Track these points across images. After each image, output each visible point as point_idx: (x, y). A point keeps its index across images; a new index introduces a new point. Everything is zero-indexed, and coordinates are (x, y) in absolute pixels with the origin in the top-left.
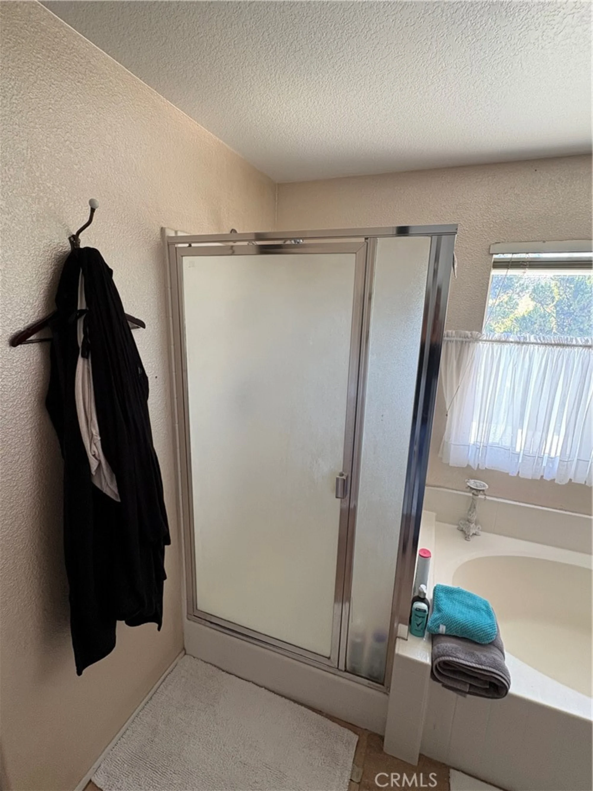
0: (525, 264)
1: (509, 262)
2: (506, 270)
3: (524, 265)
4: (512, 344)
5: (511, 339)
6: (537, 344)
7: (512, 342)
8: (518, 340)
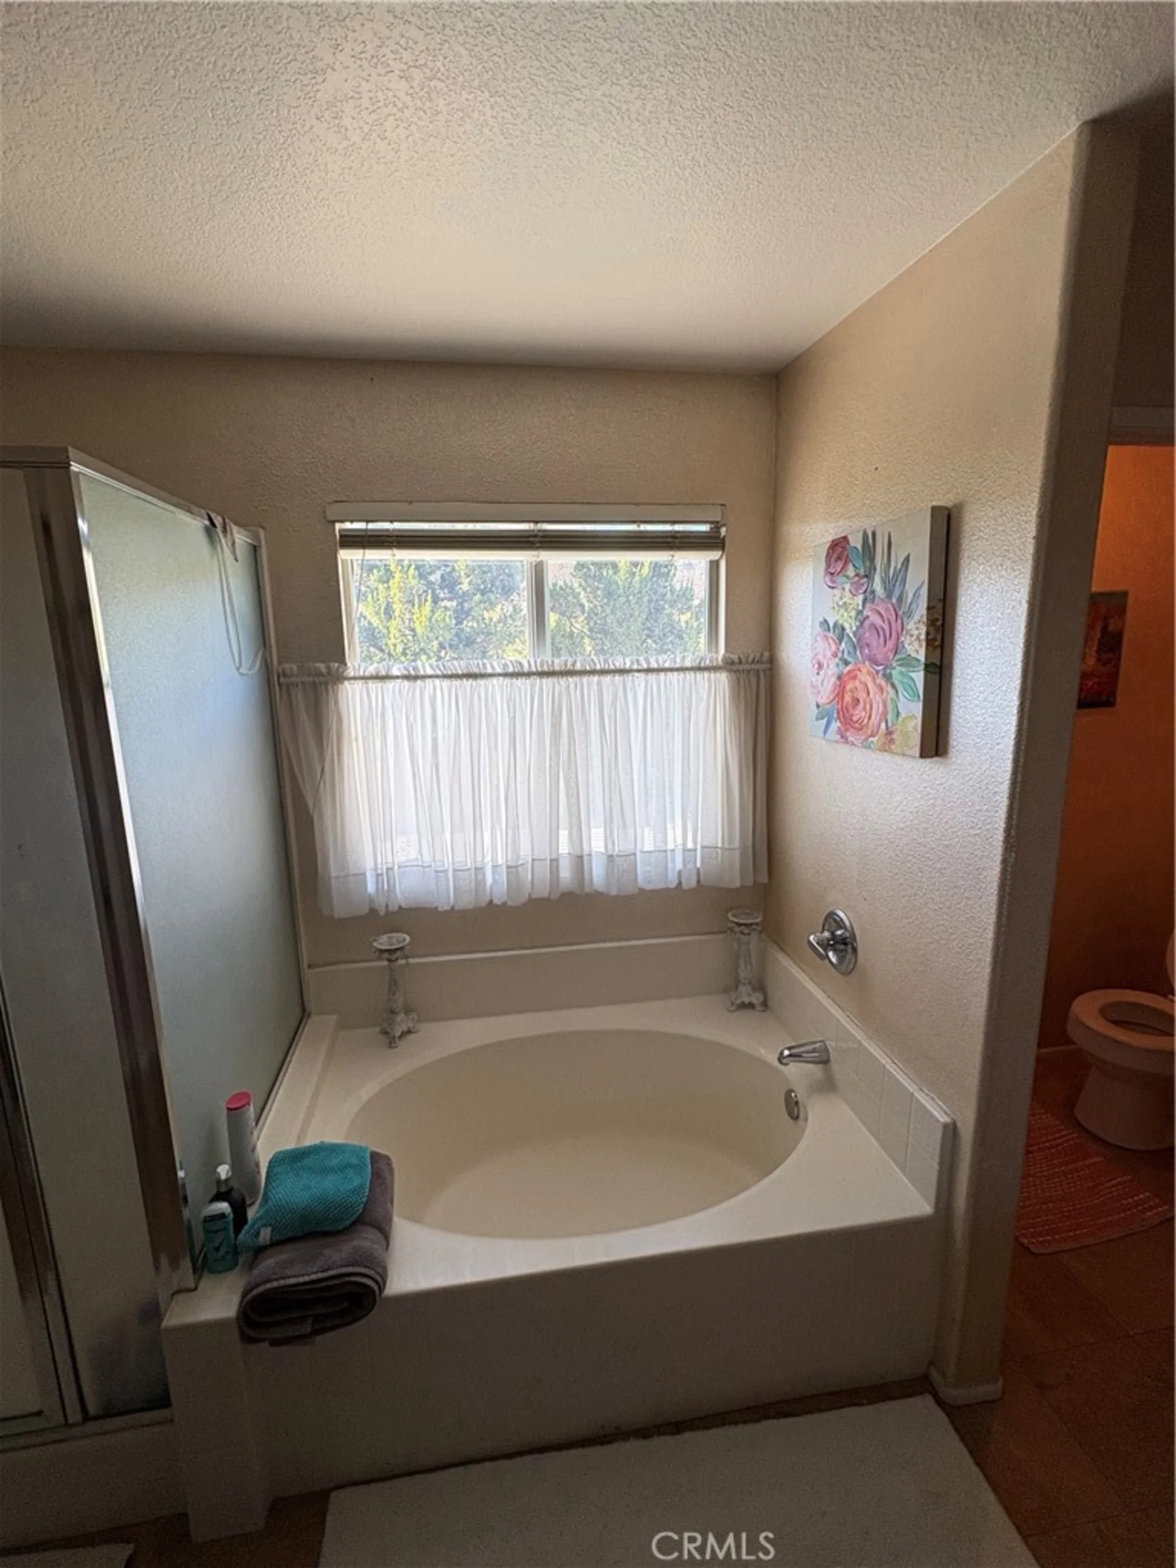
0: (390, 539)
1: (363, 536)
2: (361, 551)
3: (388, 542)
4: (399, 681)
5: (395, 672)
6: (437, 677)
7: (397, 677)
8: (405, 672)
